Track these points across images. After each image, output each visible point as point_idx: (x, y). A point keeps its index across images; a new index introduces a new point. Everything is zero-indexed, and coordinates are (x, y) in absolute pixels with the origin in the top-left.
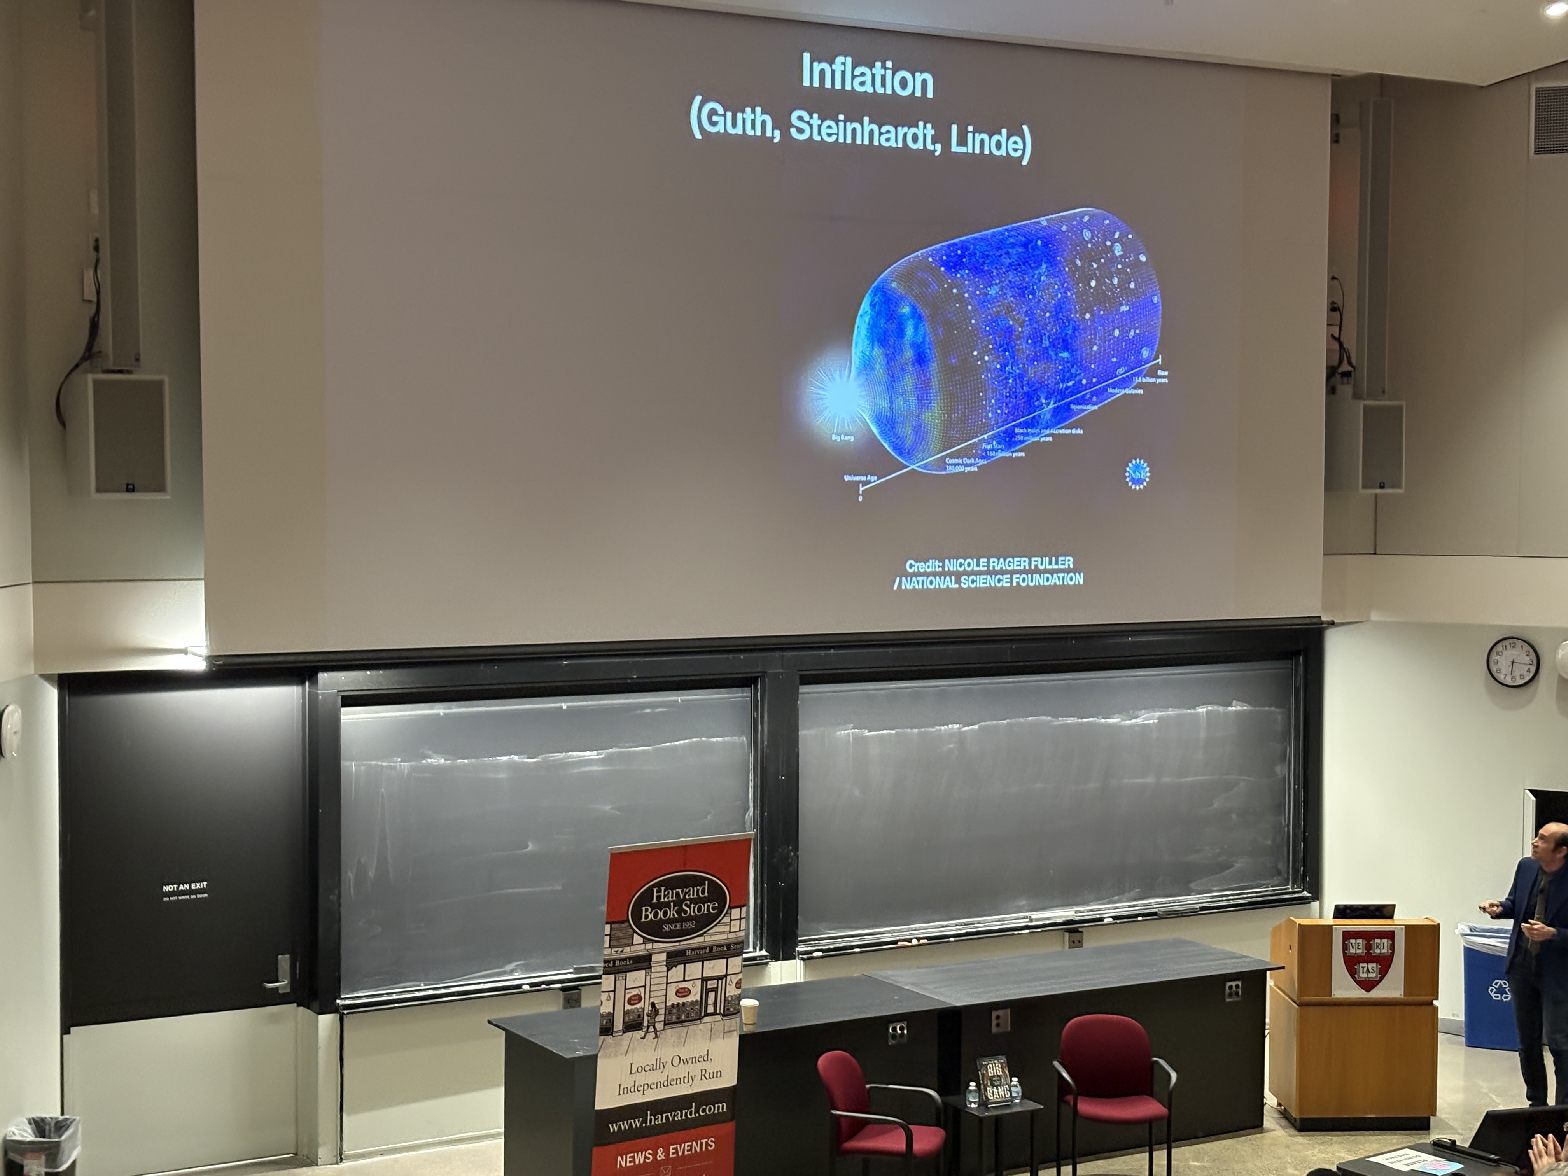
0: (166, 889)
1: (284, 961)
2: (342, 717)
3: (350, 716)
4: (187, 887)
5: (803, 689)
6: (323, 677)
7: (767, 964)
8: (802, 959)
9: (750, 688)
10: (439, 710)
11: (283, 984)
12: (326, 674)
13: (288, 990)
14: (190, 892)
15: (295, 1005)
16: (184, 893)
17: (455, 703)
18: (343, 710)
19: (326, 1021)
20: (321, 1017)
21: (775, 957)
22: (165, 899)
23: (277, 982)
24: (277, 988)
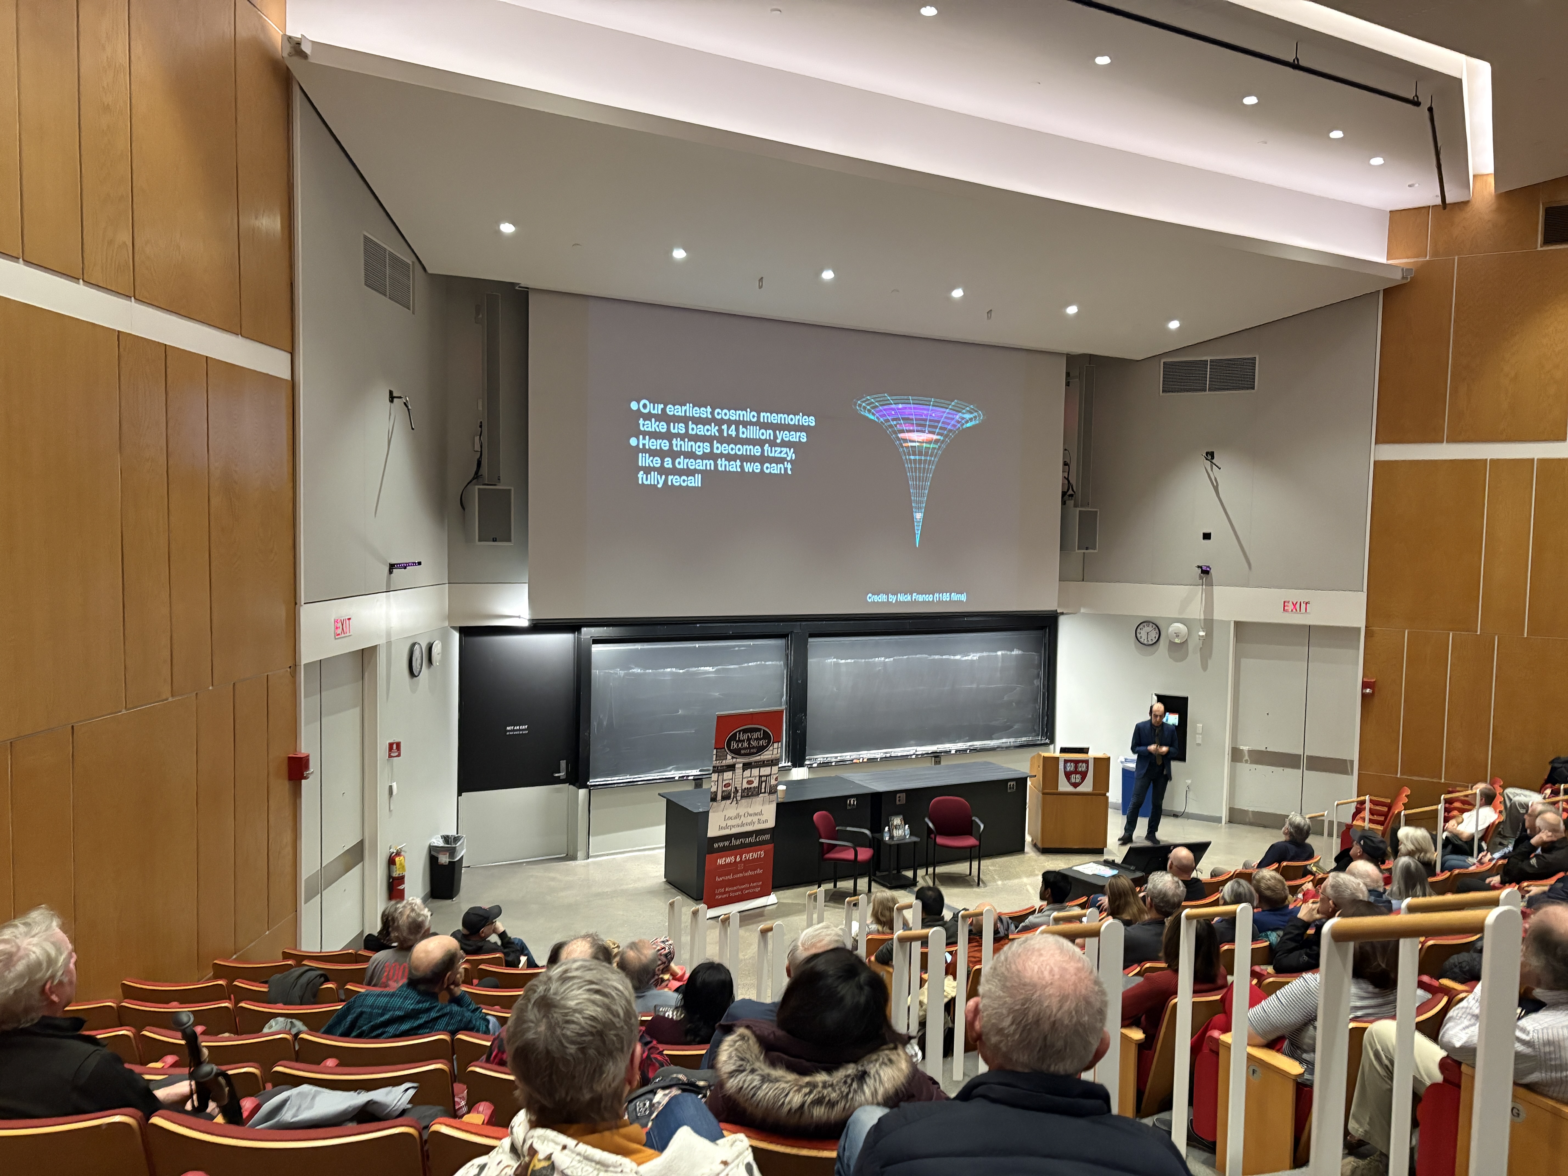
0: (508, 728)
1: (563, 763)
2: (592, 649)
3: (596, 648)
4: (518, 728)
5: (810, 640)
6: (584, 630)
7: (793, 768)
8: (807, 767)
9: (784, 640)
10: (638, 646)
11: (562, 774)
12: (585, 629)
13: (565, 777)
14: (520, 730)
15: (568, 784)
16: (517, 730)
17: (646, 644)
18: (593, 646)
19: (582, 792)
20: (580, 790)
21: (794, 766)
22: (508, 733)
23: (560, 773)
24: (559, 777)
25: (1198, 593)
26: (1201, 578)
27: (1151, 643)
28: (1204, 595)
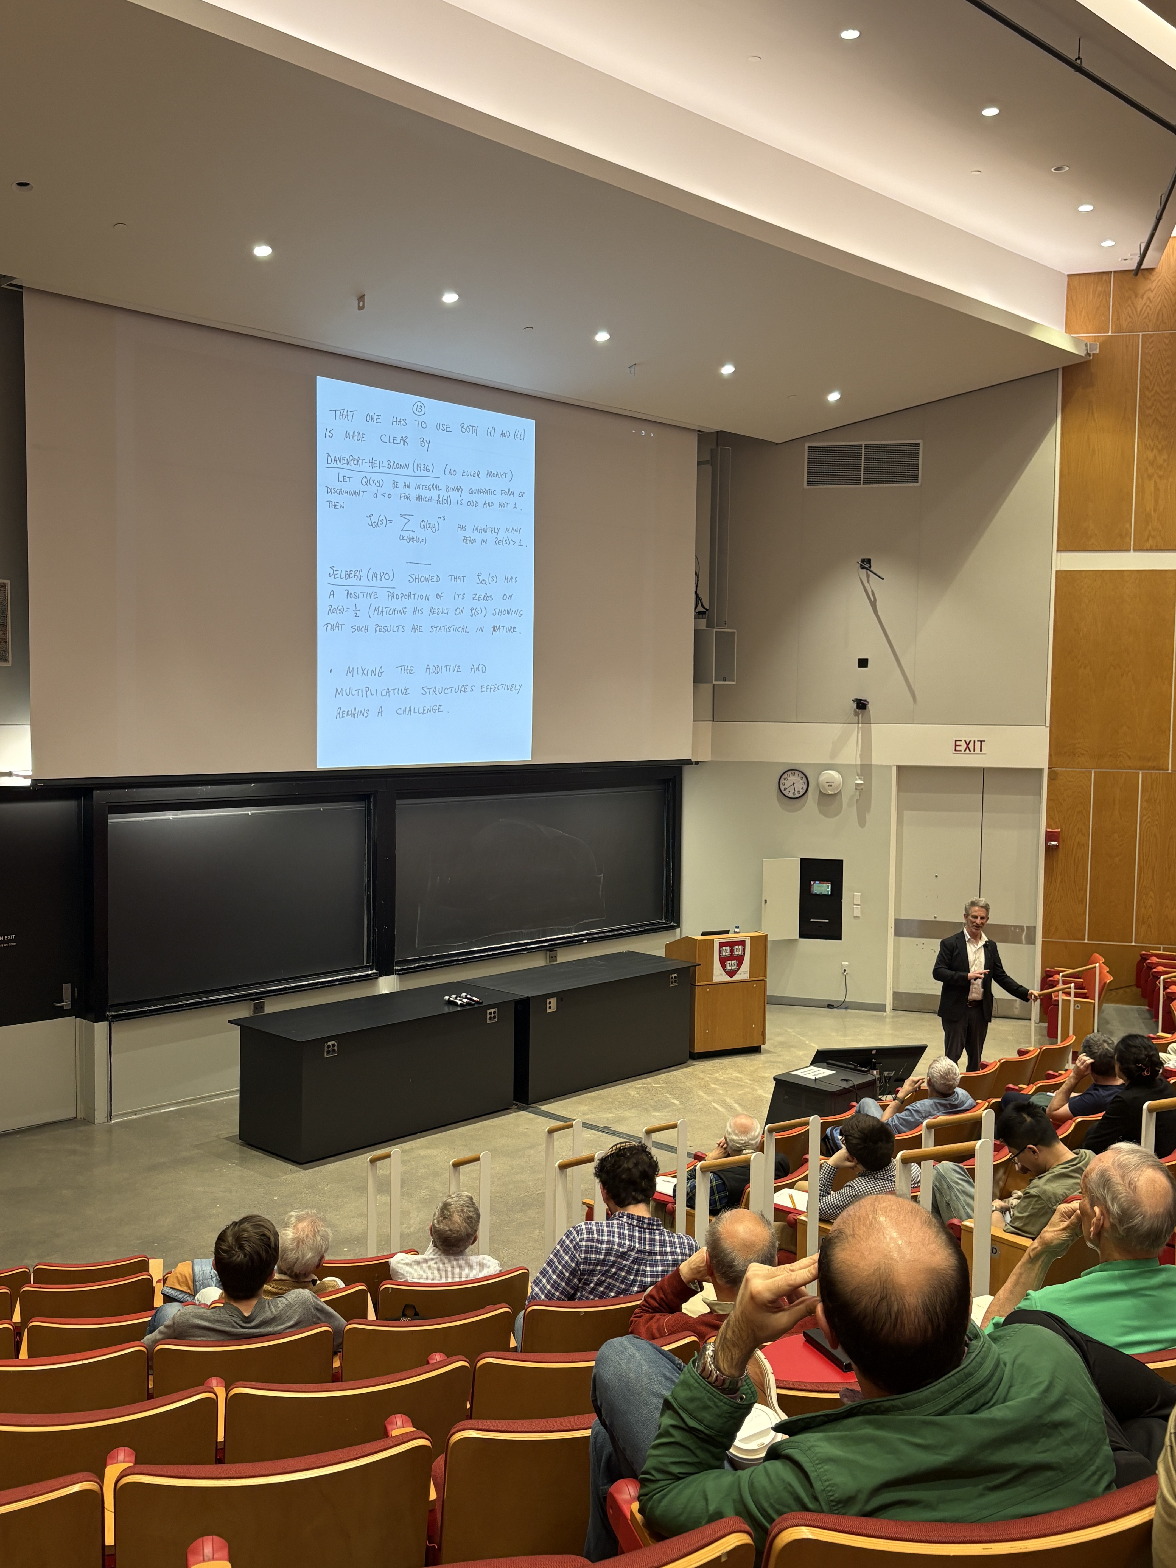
1: (67, 988)
2: (109, 821)
3: (115, 820)
5: (398, 802)
6: (99, 793)
7: (377, 978)
8: (399, 974)
9: (364, 802)
11: (66, 1004)
13: (70, 1007)
14: (4, 941)
15: (75, 1017)
17: (180, 812)
18: (110, 815)
19: (99, 1027)
20: (95, 1024)
21: (381, 974)
23: (62, 1001)
24: (62, 1006)
25: (854, 732)
26: (857, 714)
27: (797, 795)
28: (860, 735)
